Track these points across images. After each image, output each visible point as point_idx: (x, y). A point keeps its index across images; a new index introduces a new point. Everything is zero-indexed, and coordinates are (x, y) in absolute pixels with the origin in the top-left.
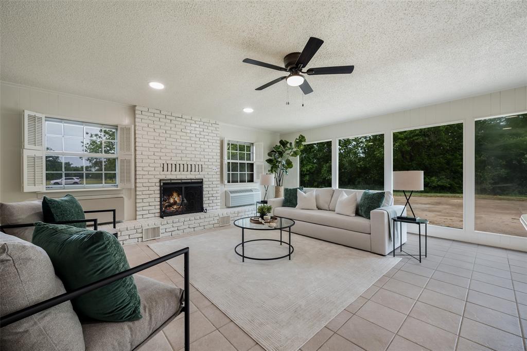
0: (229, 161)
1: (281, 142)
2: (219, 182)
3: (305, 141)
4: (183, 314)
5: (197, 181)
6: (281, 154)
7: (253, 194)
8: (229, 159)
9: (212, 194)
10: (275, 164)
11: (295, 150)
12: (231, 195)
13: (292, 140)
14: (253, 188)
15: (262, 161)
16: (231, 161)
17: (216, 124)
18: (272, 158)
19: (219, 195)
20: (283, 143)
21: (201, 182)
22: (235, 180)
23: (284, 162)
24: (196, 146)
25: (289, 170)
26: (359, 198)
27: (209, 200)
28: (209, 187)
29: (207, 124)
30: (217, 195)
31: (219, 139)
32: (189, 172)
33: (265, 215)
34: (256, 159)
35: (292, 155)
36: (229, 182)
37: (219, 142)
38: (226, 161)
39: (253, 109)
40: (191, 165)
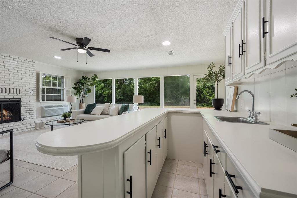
0: (44, 87)
1: (83, 77)
2: (35, 101)
3: (97, 78)
4: (9, 161)
5: (15, 100)
6: (83, 84)
7: (63, 108)
8: (43, 85)
9: (29, 109)
10: (79, 90)
11: (91, 82)
12: (45, 109)
13: (90, 77)
14: (63, 104)
15: (70, 87)
16: (45, 87)
17: (32, 62)
18: (77, 86)
19: (35, 109)
20: (84, 78)
21: (19, 101)
22: (49, 99)
23: (85, 89)
24: (14, 75)
25: (89, 94)
26: (120, 108)
27: (26, 112)
28: (26, 104)
29: (25, 62)
30: (33, 109)
31: (35, 72)
32: (7, 94)
33: (67, 118)
34: (65, 86)
35: (90, 86)
36: (43, 101)
37: (35, 74)
38: (41, 87)
39: (61, 57)
40: (9, 89)
